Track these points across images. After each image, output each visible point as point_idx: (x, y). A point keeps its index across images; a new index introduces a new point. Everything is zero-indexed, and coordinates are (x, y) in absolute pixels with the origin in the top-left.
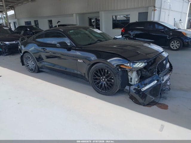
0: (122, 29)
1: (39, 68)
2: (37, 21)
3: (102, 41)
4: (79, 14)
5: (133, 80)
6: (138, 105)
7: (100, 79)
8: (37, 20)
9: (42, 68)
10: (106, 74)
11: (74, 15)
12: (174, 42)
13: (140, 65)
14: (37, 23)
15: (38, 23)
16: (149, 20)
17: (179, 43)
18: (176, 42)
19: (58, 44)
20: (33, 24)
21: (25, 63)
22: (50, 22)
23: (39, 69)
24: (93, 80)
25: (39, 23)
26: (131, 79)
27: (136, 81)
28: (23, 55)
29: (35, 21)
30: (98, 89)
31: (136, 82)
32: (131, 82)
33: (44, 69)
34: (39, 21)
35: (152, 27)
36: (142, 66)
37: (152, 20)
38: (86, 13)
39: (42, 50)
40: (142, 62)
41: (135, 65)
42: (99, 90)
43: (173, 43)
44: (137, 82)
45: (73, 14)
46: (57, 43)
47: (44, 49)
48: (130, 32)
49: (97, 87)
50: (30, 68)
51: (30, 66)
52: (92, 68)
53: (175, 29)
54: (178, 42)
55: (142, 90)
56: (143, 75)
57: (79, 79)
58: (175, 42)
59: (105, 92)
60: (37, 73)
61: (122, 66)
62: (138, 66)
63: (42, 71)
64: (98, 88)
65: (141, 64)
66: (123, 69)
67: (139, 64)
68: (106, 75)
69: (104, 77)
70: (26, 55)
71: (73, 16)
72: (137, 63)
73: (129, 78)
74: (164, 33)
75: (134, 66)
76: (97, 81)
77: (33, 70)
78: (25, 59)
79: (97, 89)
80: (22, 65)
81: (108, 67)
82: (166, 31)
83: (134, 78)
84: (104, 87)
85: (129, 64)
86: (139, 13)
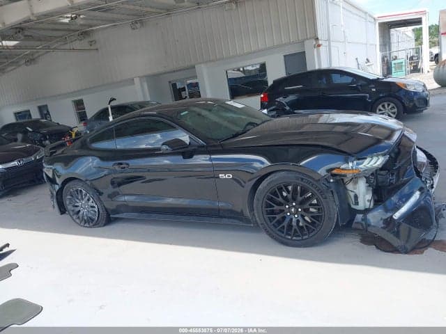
0: (262, 96)
1: (110, 212)
2: (46, 106)
3: (258, 125)
4: (146, 76)
5: (360, 200)
6: (390, 254)
7: (282, 211)
8: (45, 104)
9: (116, 211)
10: (299, 195)
11: (137, 81)
12: (383, 106)
13: (374, 162)
14: (45, 112)
15: (48, 112)
16: (309, 68)
17: (394, 107)
18: (389, 105)
19: (164, 147)
20: (35, 115)
21: (70, 207)
22: (79, 104)
23: (108, 215)
24: (265, 216)
25: (50, 110)
26: (356, 197)
27: (368, 201)
28: (61, 189)
29: (40, 108)
30: (283, 235)
31: (368, 204)
32: (357, 203)
33: (123, 213)
34: (49, 107)
35: (324, 80)
36: (378, 163)
37: (317, 68)
38: (161, 74)
39: (117, 167)
40: (377, 156)
41: (364, 164)
42: (285, 238)
43: (382, 108)
44: (370, 201)
45: (133, 80)
46: (163, 144)
47: (121, 164)
48: (280, 99)
49: (279, 230)
50: (86, 218)
51: (84, 211)
52: (260, 187)
53: (378, 79)
54: (392, 105)
55: (394, 217)
56: (380, 184)
57: (225, 221)
58: (386, 106)
59: (303, 240)
60: (105, 225)
61: (335, 172)
62: (371, 163)
63: (116, 220)
64: (283, 233)
65: (375, 159)
66: (338, 178)
67: (371, 161)
68: (300, 198)
69: (294, 204)
70: (72, 187)
71: (134, 84)
72: (366, 158)
73: (352, 195)
74: (359, 91)
75: (360, 166)
76: (278, 217)
77: (93, 220)
78: (69, 197)
79: (282, 237)
80: (62, 214)
81: (302, 179)
82: (361, 86)
83: (362, 194)
84: (296, 228)
85: (351, 164)
86: (285, 56)
